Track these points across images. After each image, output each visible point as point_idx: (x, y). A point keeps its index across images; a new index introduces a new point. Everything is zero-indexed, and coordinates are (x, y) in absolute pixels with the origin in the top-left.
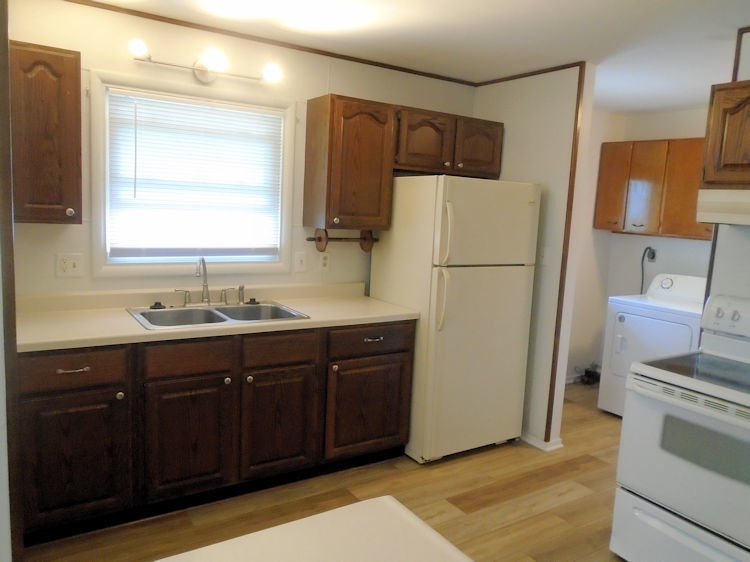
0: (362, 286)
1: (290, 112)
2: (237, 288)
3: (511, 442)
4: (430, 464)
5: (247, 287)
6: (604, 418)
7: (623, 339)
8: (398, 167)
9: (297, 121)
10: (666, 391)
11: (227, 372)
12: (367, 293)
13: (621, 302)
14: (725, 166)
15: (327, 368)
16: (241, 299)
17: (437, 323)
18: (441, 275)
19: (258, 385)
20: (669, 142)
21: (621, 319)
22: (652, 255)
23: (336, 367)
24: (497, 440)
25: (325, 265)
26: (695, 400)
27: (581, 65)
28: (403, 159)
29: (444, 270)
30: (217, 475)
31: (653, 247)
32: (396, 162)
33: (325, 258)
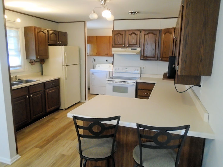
0: (41, 73)
1: (20, 29)
2: (15, 76)
3: (79, 102)
4: (66, 109)
5: (18, 76)
6: (92, 95)
7: (94, 78)
8: (49, 44)
9: (22, 32)
10: (113, 82)
11: (26, 95)
12: (42, 74)
13: (92, 70)
14: (116, 44)
15: (45, 91)
16: (16, 79)
17: (65, 78)
18: (65, 67)
19: (33, 97)
20: (97, 36)
21: (93, 74)
22: (95, 60)
23: (47, 91)
24: (76, 102)
25: (32, 69)
26: (117, 82)
27: (85, 22)
28: (50, 41)
29: (66, 67)
30: (27, 120)
31: (95, 59)
32: (48, 42)
33: (32, 67)
